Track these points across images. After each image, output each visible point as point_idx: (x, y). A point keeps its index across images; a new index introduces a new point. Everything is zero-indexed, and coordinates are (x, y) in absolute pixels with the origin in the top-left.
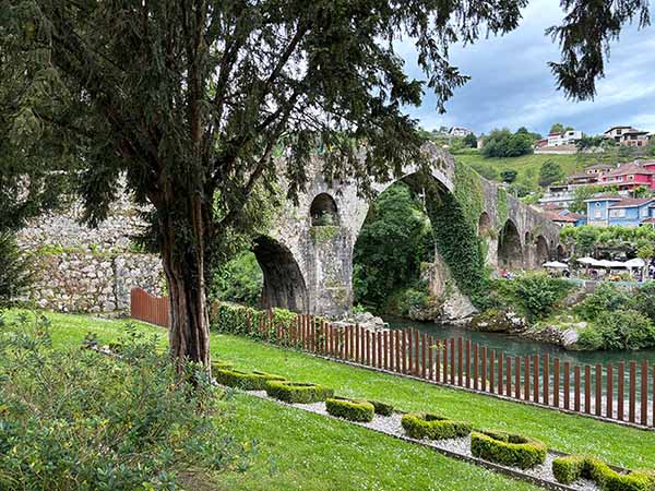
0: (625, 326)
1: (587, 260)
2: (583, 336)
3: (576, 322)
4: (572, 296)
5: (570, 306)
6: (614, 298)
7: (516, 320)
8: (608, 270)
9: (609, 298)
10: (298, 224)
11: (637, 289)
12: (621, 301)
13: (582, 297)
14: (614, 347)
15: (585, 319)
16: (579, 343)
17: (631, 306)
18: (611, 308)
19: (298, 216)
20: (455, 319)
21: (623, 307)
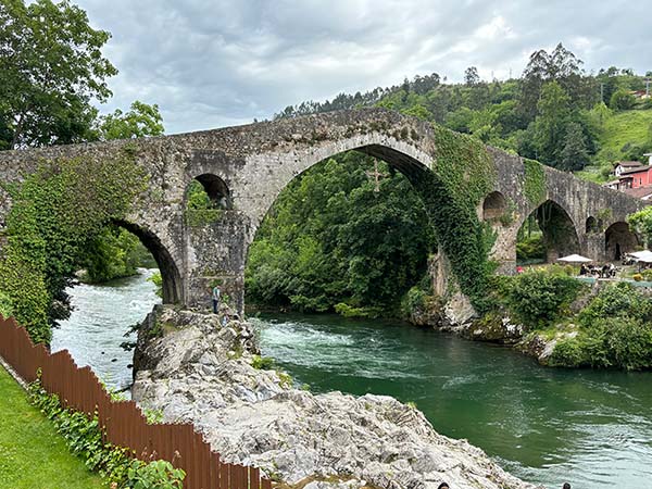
4: (582, 299)
6: (619, 302)
7: (511, 328)
10: (168, 208)
12: (625, 306)
13: (592, 300)
19: (169, 199)
20: (455, 325)
21: (625, 313)
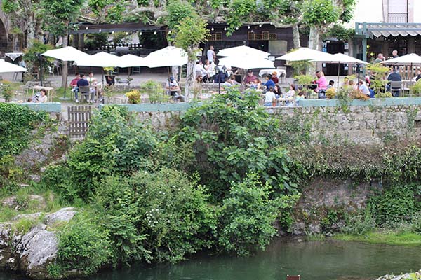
0: (154, 209)
1: (67, 54)
2: (69, 241)
3: (49, 210)
4: (39, 145)
5: (36, 170)
6: (131, 144)
8: (111, 76)
9: (120, 144)
11: (176, 119)
12: (144, 150)
13: (62, 146)
14: (132, 260)
15: (70, 201)
16: (61, 260)
17: (166, 161)
18: (125, 167)
21: (149, 163)
